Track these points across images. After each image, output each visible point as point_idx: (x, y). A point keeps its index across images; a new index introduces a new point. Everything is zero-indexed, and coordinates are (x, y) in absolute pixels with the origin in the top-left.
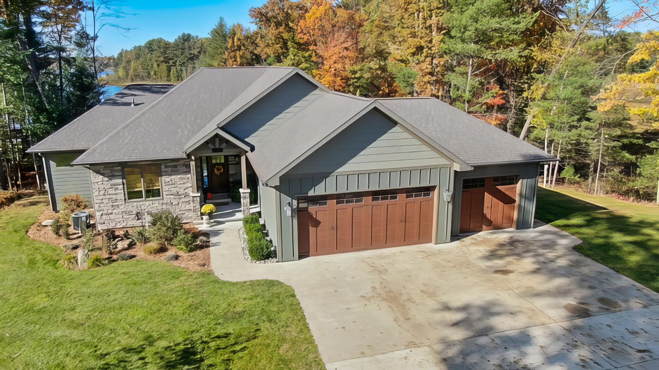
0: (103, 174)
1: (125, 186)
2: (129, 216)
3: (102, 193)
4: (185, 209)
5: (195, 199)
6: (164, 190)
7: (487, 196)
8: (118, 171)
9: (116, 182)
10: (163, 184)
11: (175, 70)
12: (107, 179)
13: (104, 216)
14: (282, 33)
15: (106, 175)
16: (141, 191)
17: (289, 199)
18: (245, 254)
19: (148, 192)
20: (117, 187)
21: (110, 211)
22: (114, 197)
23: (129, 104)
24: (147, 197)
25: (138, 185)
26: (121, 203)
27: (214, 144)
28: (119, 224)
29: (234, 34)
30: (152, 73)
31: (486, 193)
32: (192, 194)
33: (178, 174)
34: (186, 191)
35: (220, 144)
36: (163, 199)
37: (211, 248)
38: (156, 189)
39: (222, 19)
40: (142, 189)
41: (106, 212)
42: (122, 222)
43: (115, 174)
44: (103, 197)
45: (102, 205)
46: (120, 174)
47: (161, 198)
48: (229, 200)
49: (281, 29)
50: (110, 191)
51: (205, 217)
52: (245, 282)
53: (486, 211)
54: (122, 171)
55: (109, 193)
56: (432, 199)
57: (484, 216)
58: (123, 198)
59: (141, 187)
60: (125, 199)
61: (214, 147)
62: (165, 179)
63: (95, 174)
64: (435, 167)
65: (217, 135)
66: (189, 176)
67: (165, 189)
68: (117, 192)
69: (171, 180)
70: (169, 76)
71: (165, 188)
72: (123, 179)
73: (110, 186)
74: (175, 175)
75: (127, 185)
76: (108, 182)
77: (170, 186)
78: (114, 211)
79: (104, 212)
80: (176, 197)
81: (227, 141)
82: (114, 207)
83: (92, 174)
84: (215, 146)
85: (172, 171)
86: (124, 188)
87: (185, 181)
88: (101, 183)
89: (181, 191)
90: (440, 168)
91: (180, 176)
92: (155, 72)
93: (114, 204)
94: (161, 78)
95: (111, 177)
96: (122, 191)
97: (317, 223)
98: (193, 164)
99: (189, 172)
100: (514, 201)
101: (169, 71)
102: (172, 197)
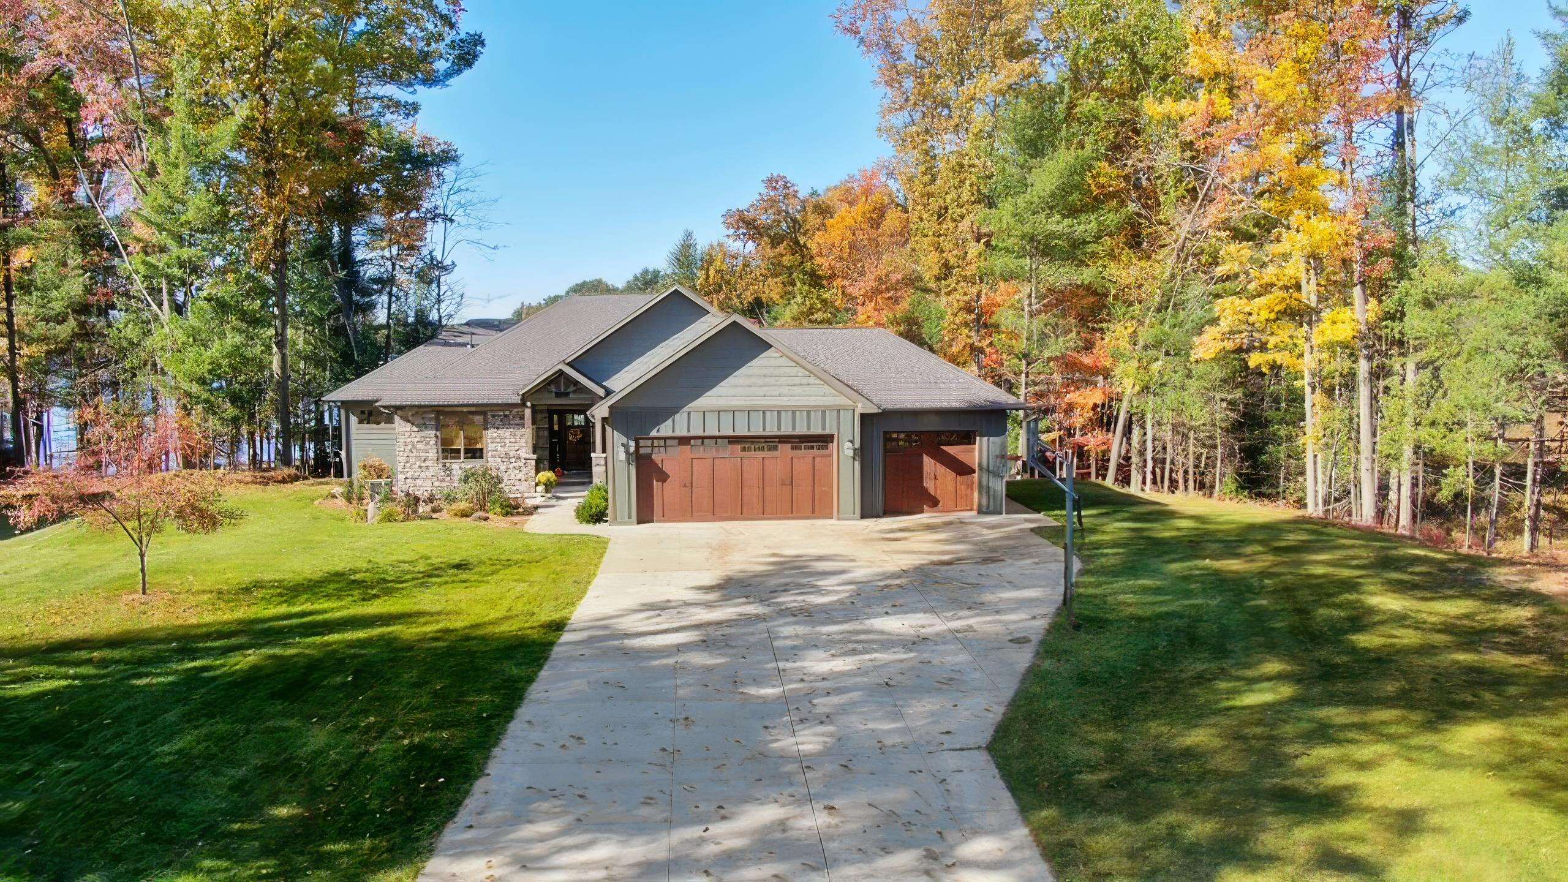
0: (412, 422)
1: (439, 441)
3: (408, 448)
4: (515, 478)
5: (529, 463)
6: (489, 449)
7: (927, 460)
8: (430, 419)
9: (427, 434)
10: (488, 441)
12: (416, 429)
14: (782, 255)
15: (415, 423)
16: (460, 449)
17: (624, 440)
19: (467, 451)
20: (428, 441)
21: (416, 475)
22: (423, 454)
23: (464, 345)
24: (467, 456)
25: (456, 440)
26: (433, 464)
27: (558, 387)
29: (711, 262)
31: (925, 456)
32: (523, 455)
33: (509, 428)
34: (518, 451)
35: (567, 387)
36: (487, 461)
38: (478, 448)
39: (689, 235)
40: (461, 447)
41: (411, 475)
43: (427, 422)
44: (410, 454)
45: (407, 465)
46: (434, 422)
47: (484, 459)
49: (781, 249)
50: (419, 446)
51: (540, 488)
53: (928, 484)
54: (437, 419)
55: (417, 448)
56: (830, 455)
57: (925, 491)
58: (435, 457)
59: (460, 444)
60: (438, 459)
61: (557, 391)
62: (491, 433)
63: (402, 422)
64: (830, 408)
65: (561, 373)
66: (522, 430)
68: (428, 448)
69: (499, 436)
71: (491, 447)
72: (436, 430)
73: (419, 439)
74: (504, 428)
75: (442, 439)
76: (416, 434)
77: (497, 444)
78: (423, 475)
79: (408, 475)
80: (505, 460)
81: (576, 383)
82: (423, 469)
84: (559, 390)
85: (501, 422)
86: (437, 443)
87: (518, 438)
88: (409, 434)
89: (512, 453)
90: (838, 409)
91: (510, 431)
93: (423, 465)
95: (422, 426)
96: (435, 448)
97: (663, 477)
98: (528, 412)
99: (523, 426)
100: (974, 472)
102: (499, 458)
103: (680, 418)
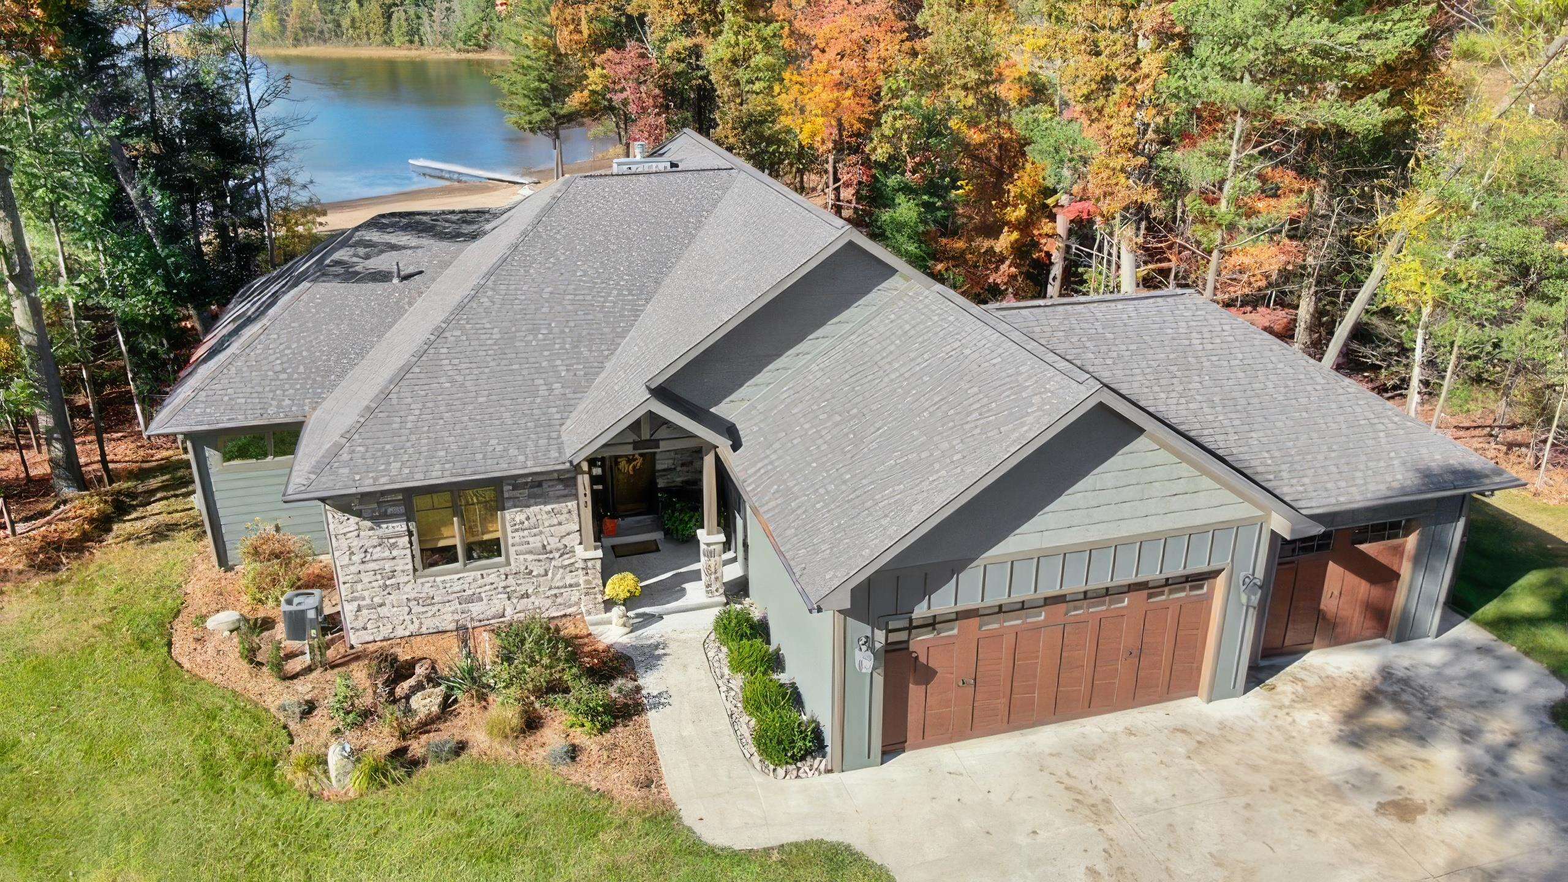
0: (358, 515)
1: (414, 539)
2: (425, 609)
3: (356, 558)
4: (561, 584)
5: (590, 564)
6: (510, 541)
7: (1333, 572)
8: (395, 502)
9: (391, 530)
10: (509, 529)
11: (403, 16)
12: (369, 524)
13: (365, 612)
15: (364, 515)
16: (455, 546)
17: (866, 630)
18: (740, 739)
19: (468, 548)
20: (392, 541)
21: (377, 600)
22: (388, 566)
24: (469, 557)
25: (445, 532)
26: (406, 579)
27: (638, 431)
28: (403, 627)
30: (346, 22)
31: (1330, 563)
32: (580, 550)
33: (545, 503)
34: (565, 541)
35: (653, 433)
36: (508, 563)
37: (652, 716)
38: (491, 541)
40: (457, 541)
41: (368, 601)
42: (408, 622)
43: (390, 510)
44: (362, 567)
45: (359, 587)
46: (402, 509)
47: (502, 559)
48: (658, 536)
50: (378, 553)
51: (616, 611)
52: (767, 851)
53: (1328, 603)
54: (407, 504)
55: (374, 557)
56: (1209, 597)
57: (1320, 614)
58: (410, 566)
59: (453, 538)
60: (415, 570)
61: (637, 439)
62: (513, 515)
63: (339, 515)
64: (1226, 526)
65: (648, 415)
66: (572, 505)
67: (512, 539)
68: (395, 553)
69: (528, 518)
70: (387, 30)
71: (514, 537)
72: (408, 520)
73: (375, 542)
74: (536, 504)
75: (419, 536)
76: (371, 533)
77: (526, 532)
78: (389, 599)
79: (362, 603)
80: (541, 557)
81: (672, 425)
82: (389, 590)
83: (330, 516)
84: (640, 436)
85: (530, 496)
86: (411, 543)
87: (562, 518)
88: (356, 533)
89: (554, 543)
90: (1236, 527)
91: (549, 508)
92: (353, 20)
93: (388, 582)
94: (369, 39)
95: (380, 518)
96: (408, 551)
97: (926, 675)
98: (584, 481)
99: (572, 496)
100: (1398, 577)
101: (390, 17)
102: (530, 557)
103: (970, 577)
